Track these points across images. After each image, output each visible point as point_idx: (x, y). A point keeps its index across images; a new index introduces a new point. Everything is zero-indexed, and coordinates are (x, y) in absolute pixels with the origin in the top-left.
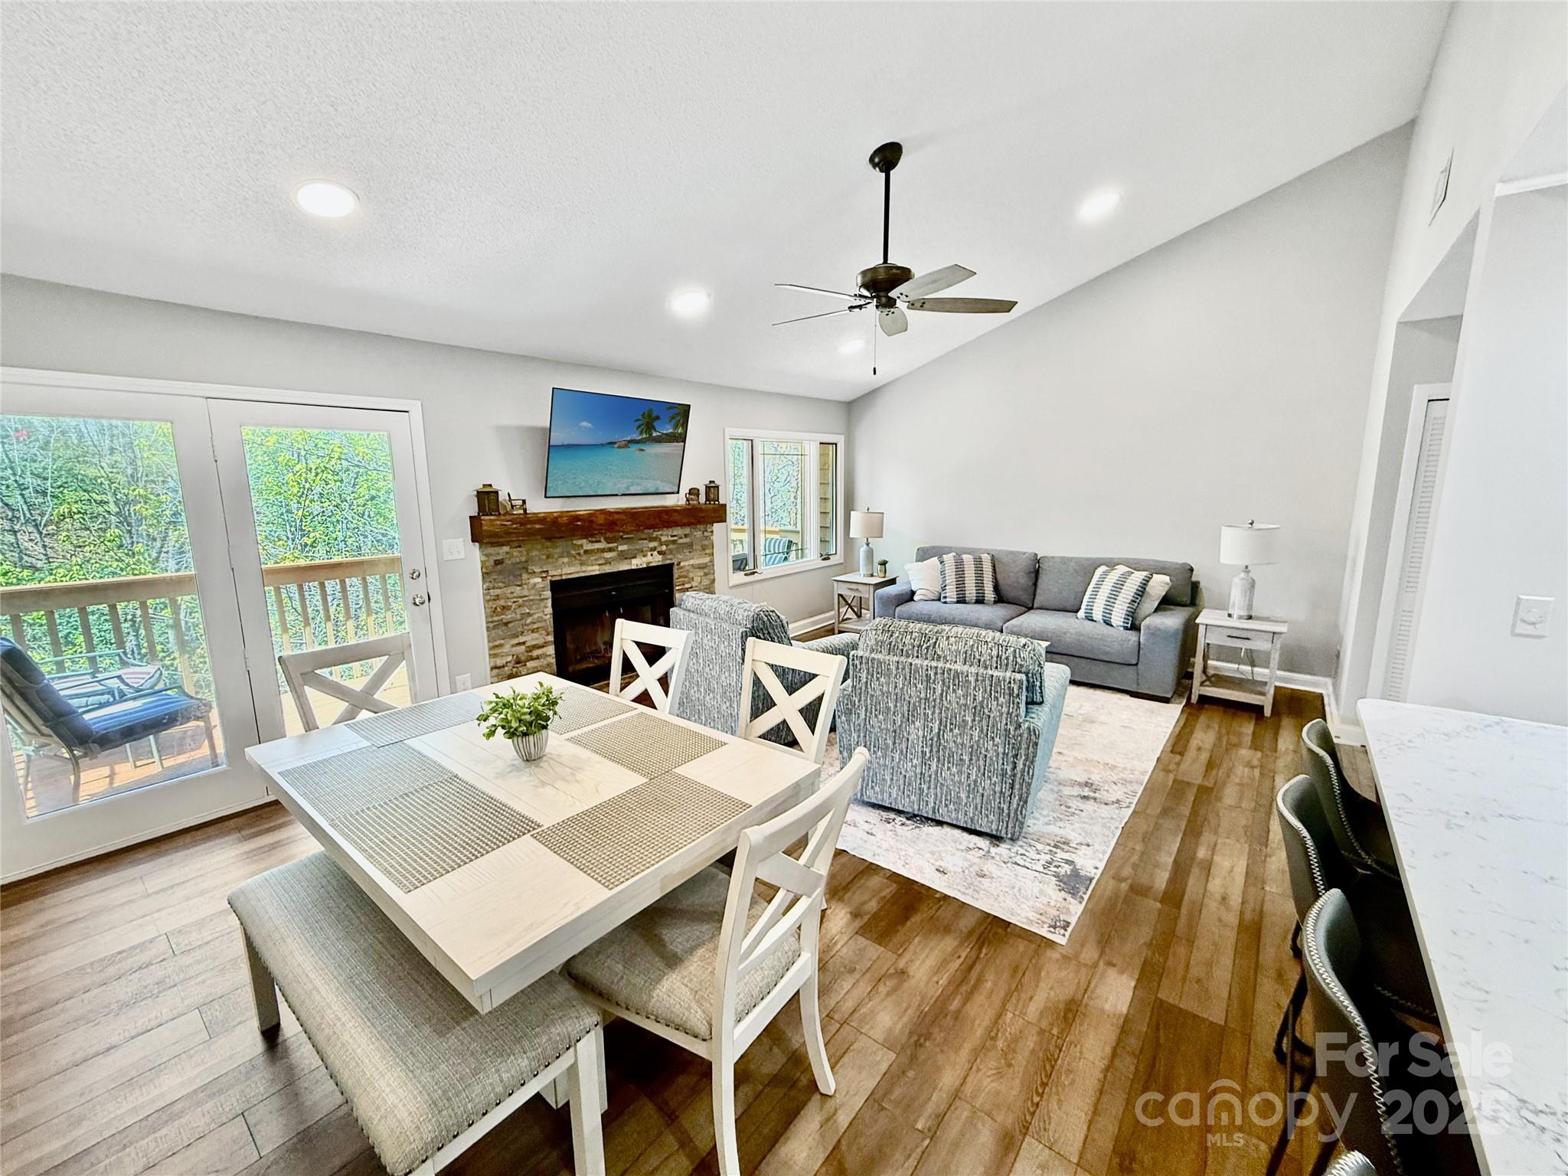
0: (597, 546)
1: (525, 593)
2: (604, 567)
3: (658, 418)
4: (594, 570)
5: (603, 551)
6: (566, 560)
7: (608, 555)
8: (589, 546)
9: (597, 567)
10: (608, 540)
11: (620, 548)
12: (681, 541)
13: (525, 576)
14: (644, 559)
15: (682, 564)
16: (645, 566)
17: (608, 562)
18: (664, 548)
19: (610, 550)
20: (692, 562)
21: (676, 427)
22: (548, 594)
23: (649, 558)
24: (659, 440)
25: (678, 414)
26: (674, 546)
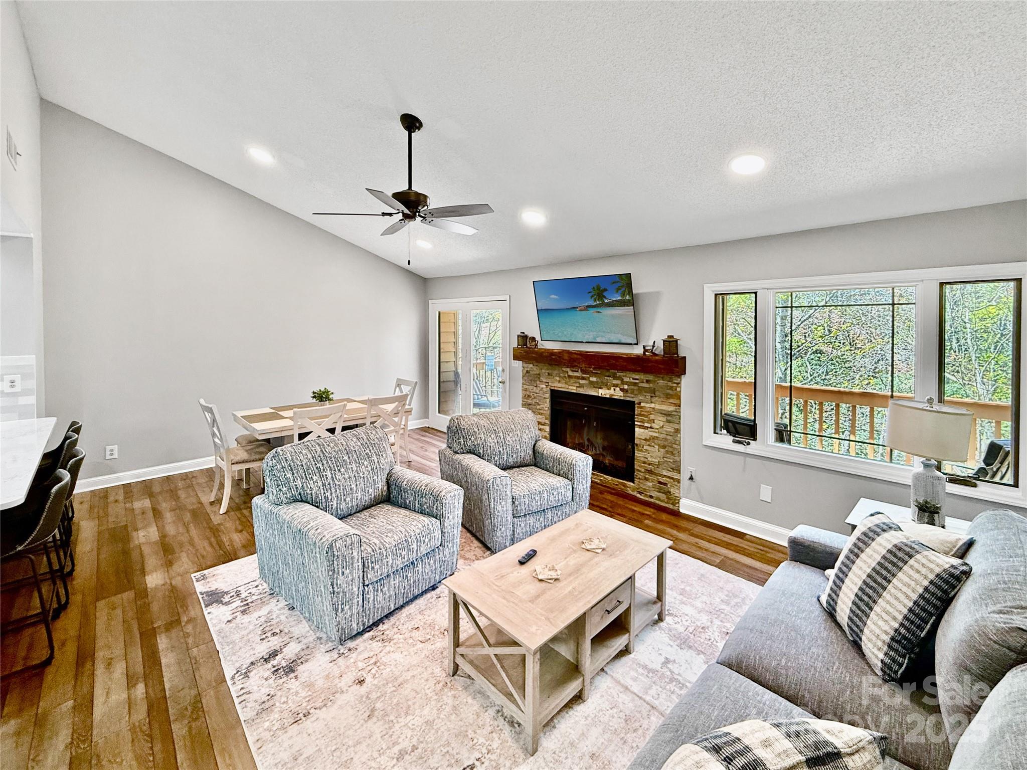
0: (576, 374)
1: (537, 391)
2: (578, 389)
3: (605, 290)
4: (573, 389)
5: (578, 378)
6: (558, 379)
7: (582, 382)
8: (571, 373)
9: (575, 388)
10: (583, 372)
11: (591, 379)
12: (641, 385)
13: (538, 382)
14: (608, 391)
15: (642, 404)
16: (608, 396)
17: (581, 386)
18: (626, 387)
19: (583, 378)
20: (653, 405)
21: (623, 295)
22: (548, 395)
23: (612, 391)
24: (612, 305)
25: (623, 286)
26: (636, 388)
